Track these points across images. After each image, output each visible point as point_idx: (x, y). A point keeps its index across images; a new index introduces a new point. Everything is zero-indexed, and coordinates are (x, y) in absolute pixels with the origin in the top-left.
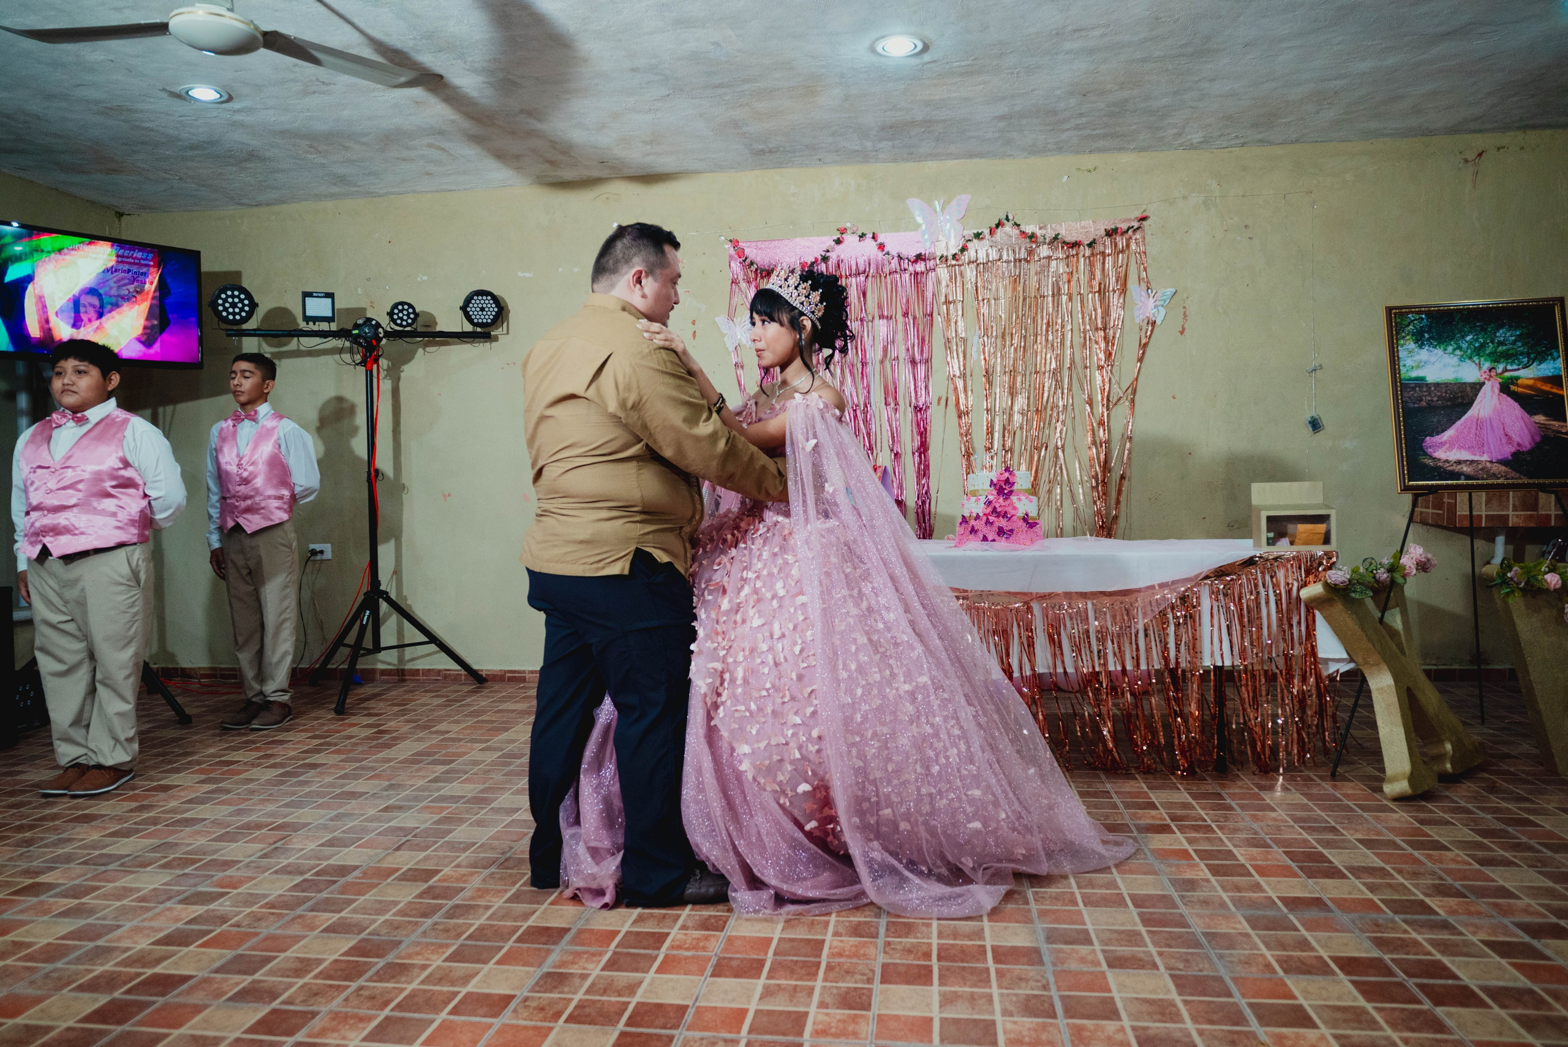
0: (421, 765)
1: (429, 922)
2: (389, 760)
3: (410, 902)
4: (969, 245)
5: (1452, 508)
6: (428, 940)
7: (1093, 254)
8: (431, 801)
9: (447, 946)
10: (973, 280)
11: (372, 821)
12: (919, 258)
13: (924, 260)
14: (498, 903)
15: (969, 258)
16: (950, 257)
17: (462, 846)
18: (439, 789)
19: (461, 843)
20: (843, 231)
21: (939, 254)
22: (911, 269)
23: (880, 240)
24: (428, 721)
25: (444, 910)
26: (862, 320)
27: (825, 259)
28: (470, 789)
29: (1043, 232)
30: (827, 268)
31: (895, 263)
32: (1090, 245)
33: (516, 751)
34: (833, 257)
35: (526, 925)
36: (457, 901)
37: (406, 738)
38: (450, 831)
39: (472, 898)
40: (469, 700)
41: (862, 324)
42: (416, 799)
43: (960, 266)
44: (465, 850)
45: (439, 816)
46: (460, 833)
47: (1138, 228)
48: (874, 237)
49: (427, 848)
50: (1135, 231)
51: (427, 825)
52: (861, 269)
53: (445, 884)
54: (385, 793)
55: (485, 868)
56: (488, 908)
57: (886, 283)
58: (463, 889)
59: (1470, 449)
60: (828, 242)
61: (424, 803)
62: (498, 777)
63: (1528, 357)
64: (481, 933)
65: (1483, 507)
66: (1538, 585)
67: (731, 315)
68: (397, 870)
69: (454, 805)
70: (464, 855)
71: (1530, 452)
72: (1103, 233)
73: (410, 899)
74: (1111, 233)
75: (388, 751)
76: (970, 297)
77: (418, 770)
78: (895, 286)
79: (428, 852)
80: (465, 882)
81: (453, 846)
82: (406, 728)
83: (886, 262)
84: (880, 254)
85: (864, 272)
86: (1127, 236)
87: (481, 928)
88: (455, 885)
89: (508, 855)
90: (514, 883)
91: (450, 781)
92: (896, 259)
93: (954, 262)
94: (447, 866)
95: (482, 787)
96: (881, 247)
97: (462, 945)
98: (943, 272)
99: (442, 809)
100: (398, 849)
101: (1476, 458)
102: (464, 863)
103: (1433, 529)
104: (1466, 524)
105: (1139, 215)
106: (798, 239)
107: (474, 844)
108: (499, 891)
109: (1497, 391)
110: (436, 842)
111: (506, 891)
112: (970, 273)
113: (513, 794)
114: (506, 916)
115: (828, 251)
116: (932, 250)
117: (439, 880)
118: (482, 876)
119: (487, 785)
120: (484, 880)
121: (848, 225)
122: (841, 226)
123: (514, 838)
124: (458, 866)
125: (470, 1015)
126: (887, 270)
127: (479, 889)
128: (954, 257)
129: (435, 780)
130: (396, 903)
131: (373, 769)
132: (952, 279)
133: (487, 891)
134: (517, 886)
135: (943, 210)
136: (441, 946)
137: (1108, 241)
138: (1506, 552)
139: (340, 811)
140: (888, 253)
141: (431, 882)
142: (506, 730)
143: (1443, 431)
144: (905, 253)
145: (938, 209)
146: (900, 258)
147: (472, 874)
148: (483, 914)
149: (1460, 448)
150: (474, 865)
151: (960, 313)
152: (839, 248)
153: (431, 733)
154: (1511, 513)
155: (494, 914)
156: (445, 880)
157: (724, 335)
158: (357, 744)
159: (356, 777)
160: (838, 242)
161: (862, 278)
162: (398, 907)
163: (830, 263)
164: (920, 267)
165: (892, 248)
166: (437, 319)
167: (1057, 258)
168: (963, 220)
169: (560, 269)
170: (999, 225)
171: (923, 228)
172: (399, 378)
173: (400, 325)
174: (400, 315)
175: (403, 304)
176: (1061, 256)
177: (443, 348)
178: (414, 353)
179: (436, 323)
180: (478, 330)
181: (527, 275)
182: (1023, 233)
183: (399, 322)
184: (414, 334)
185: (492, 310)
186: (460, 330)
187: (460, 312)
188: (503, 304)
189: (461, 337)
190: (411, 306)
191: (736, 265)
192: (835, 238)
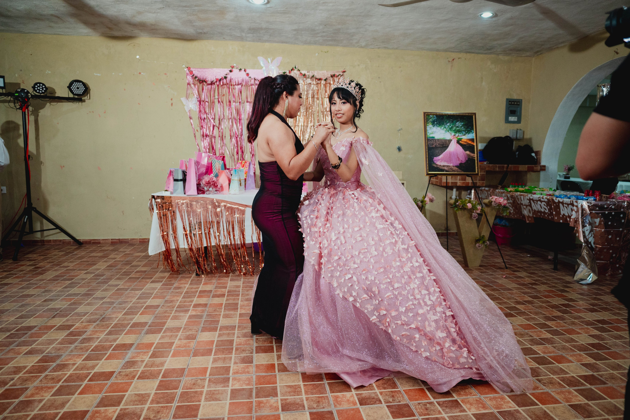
0: (58, 281)
1: (73, 346)
2: (43, 280)
3: (63, 339)
5: (441, 179)
6: (74, 353)
7: (326, 83)
8: (66, 296)
9: (83, 355)
11: (39, 306)
14: (102, 336)
17: (83, 314)
18: (68, 291)
19: (81, 313)
20: (233, 67)
23: (247, 72)
24: (59, 262)
25: (79, 341)
26: (240, 102)
27: (225, 78)
28: (83, 290)
29: (308, 74)
30: (226, 81)
31: (253, 81)
32: (325, 80)
33: (100, 274)
34: (229, 77)
35: (115, 344)
36: (84, 336)
37: (50, 270)
38: (77, 308)
39: (90, 335)
40: (76, 252)
41: (240, 104)
42: (58, 296)
44: (84, 315)
45: (70, 302)
46: (81, 309)
47: (342, 75)
48: (245, 71)
49: (67, 316)
50: (341, 76)
51: (65, 306)
52: (240, 82)
53: (77, 330)
54: (44, 294)
55: (94, 322)
56: (98, 338)
57: (249, 89)
58: (86, 331)
59: (447, 162)
60: (227, 71)
61: (63, 297)
62: (94, 284)
63: (465, 131)
64: (96, 349)
65: (450, 180)
66: (465, 207)
67: (187, 97)
68: (55, 326)
69: (76, 298)
70: (84, 318)
71: (465, 163)
72: (330, 76)
73: (63, 337)
74: (333, 76)
75: (42, 276)
77: (57, 284)
79: (68, 318)
80: (86, 328)
81: (78, 314)
82: (49, 266)
83: (249, 81)
84: (247, 78)
85: (241, 84)
86: (338, 78)
87: (96, 347)
88: (82, 330)
89: (103, 316)
90: (108, 327)
91: (73, 287)
94: (77, 323)
95: (88, 289)
96: (248, 75)
97: (89, 354)
99: (71, 299)
100: (54, 317)
101: (449, 165)
102: (85, 321)
103: (435, 186)
104: (445, 185)
105: (343, 70)
106: (214, 69)
107: (88, 313)
108: (102, 331)
109: (456, 141)
110: (71, 313)
111: (105, 331)
113: (101, 291)
114: (107, 340)
115: (226, 75)
117: (75, 329)
118: (93, 326)
119: (90, 288)
120: (94, 327)
121: (235, 65)
122: (232, 65)
123: (105, 309)
124: (82, 322)
125: (97, 381)
126: (250, 84)
127: (93, 331)
129: (66, 287)
130: (57, 340)
131: (36, 284)
133: (97, 331)
134: (109, 329)
135: (272, 62)
136: (80, 355)
137: (331, 79)
138: (456, 194)
139: (23, 303)
140: (250, 77)
141: (71, 330)
142: (95, 264)
143: (439, 155)
144: (257, 78)
145: (270, 62)
146: (255, 79)
147: (89, 325)
148: (96, 341)
149: (445, 161)
150: (90, 321)
152: (232, 74)
153: (60, 267)
154: (458, 181)
155: (101, 340)
156: (77, 329)
157: (184, 105)
158: (26, 274)
159: (28, 288)
160: (231, 71)
161: (240, 86)
162: (58, 341)
163: (227, 79)
165: (252, 75)
166: (56, 91)
167: (313, 84)
168: (279, 67)
169: (113, 74)
170: (292, 70)
171: (264, 68)
172: (38, 116)
173: (39, 93)
174: (39, 88)
175: (40, 83)
176: (315, 83)
177: (59, 104)
178: (46, 104)
179: (56, 93)
180: (76, 97)
181: (98, 75)
182: (301, 73)
183: (38, 91)
184: (45, 97)
185: (82, 89)
186: (67, 96)
187: (67, 89)
188: (87, 87)
189: (68, 99)
190: (43, 84)
191: (189, 78)
192: (230, 69)
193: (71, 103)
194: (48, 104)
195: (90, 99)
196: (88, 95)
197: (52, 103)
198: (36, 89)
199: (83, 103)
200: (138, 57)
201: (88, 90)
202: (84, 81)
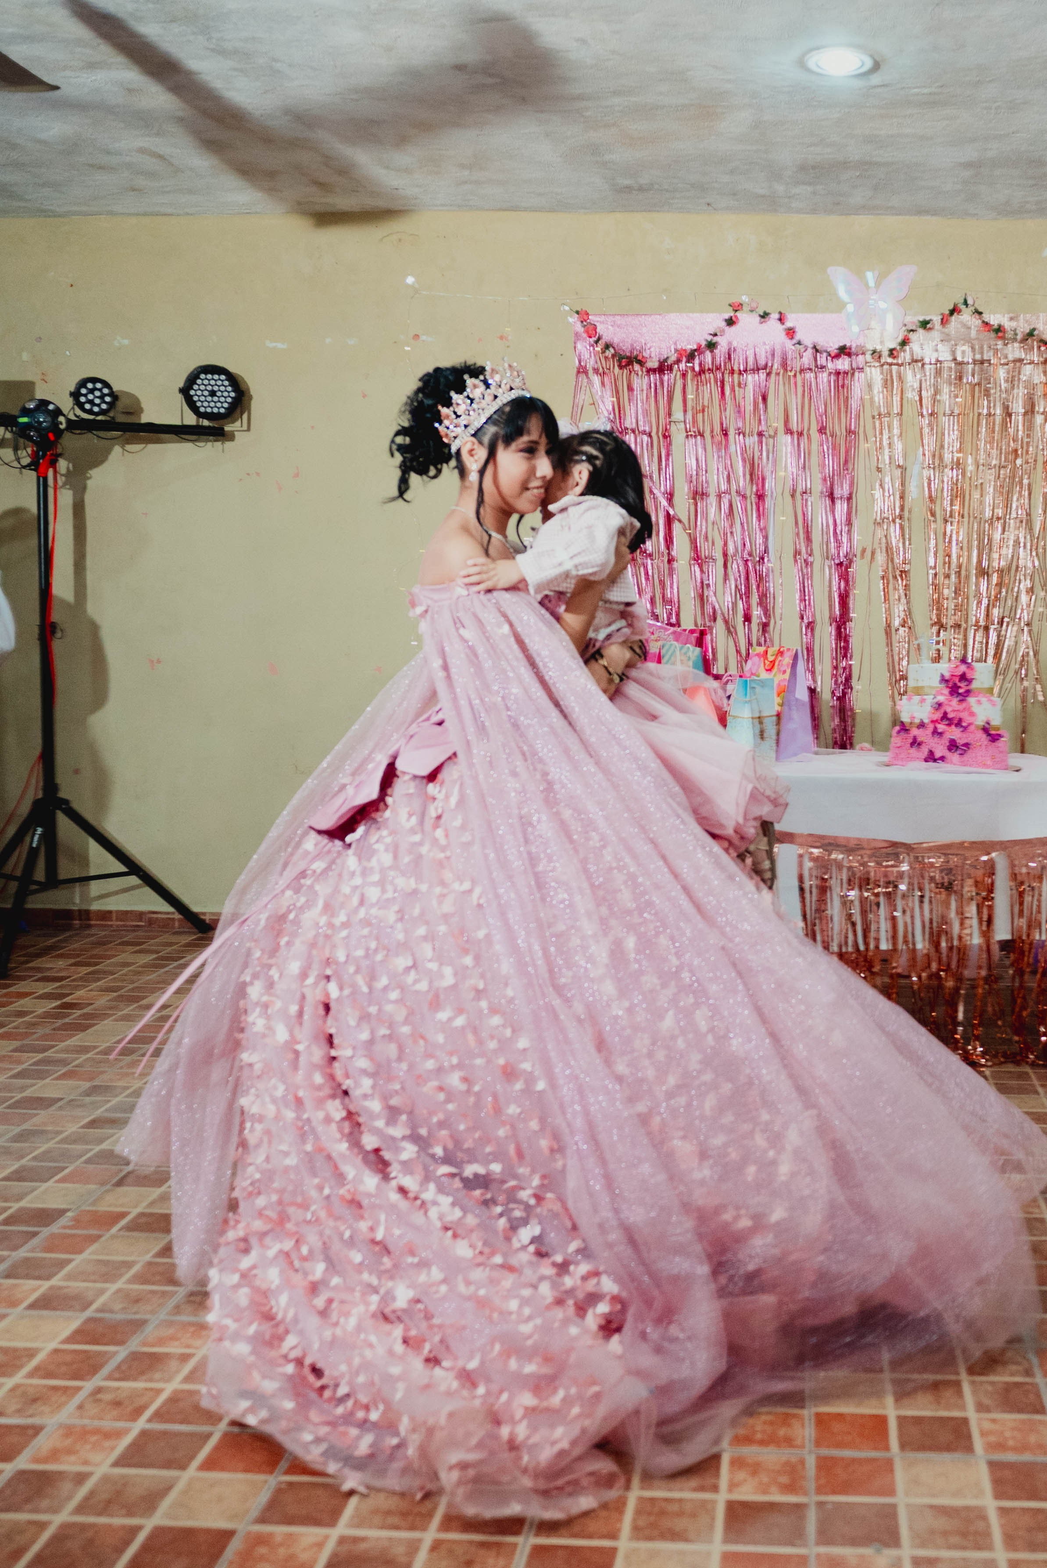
2: (85, 1050)
4: (912, 336)
10: (916, 385)
12: (844, 351)
13: (849, 355)
15: (912, 355)
16: (885, 353)
20: (737, 305)
21: (870, 347)
22: (830, 366)
23: (789, 324)
24: (133, 989)
27: (711, 346)
29: (1014, 324)
30: (713, 358)
31: (807, 357)
34: (723, 342)
41: (760, 442)
43: (897, 364)
48: (782, 318)
52: (762, 362)
54: (88, 1099)
57: (796, 384)
60: (716, 321)
67: (576, 419)
75: (81, 1034)
76: (910, 411)
78: (808, 391)
82: (104, 999)
83: (796, 355)
84: (789, 344)
85: (765, 367)
92: (810, 351)
93: (890, 360)
96: (791, 333)
98: (875, 374)
106: (673, 316)
112: (911, 378)
115: (715, 335)
116: (861, 341)
121: (745, 299)
122: (735, 300)
126: (797, 366)
128: (892, 352)
131: (64, 1062)
132: (887, 383)
135: (879, 283)
139: (25, 1126)
140: (799, 343)
144: (822, 343)
145: (873, 283)
146: (816, 350)
151: (896, 431)
152: (731, 331)
158: (34, 1024)
159: (41, 1075)
160: (731, 322)
161: (762, 375)
163: (717, 351)
164: (843, 364)
165: (807, 334)
166: (143, 405)
167: (1032, 362)
168: (904, 302)
169: (328, 340)
170: (954, 311)
171: (850, 308)
172: (84, 488)
173: (90, 412)
174: (90, 397)
175: (94, 380)
176: (1036, 359)
177: (151, 446)
178: (108, 451)
179: (141, 410)
180: (206, 423)
181: (280, 345)
182: (986, 324)
183: (87, 406)
184: (111, 426)
185: (227, 395)
186: (178, 422)
187: (180, 397)
188: (243, 387)
189: (180, 432)
190: (106, 384)
191: (584, 347)
192: (727, 316)
193: (189, 445)
194: (117, 449)
195: (249, 429)
196: (245, 416)
197: (129, 447)
198: (83, 399)
199: (228, 444)
200: (410, 280)
201: (245, 398)
202: (232, 369)
